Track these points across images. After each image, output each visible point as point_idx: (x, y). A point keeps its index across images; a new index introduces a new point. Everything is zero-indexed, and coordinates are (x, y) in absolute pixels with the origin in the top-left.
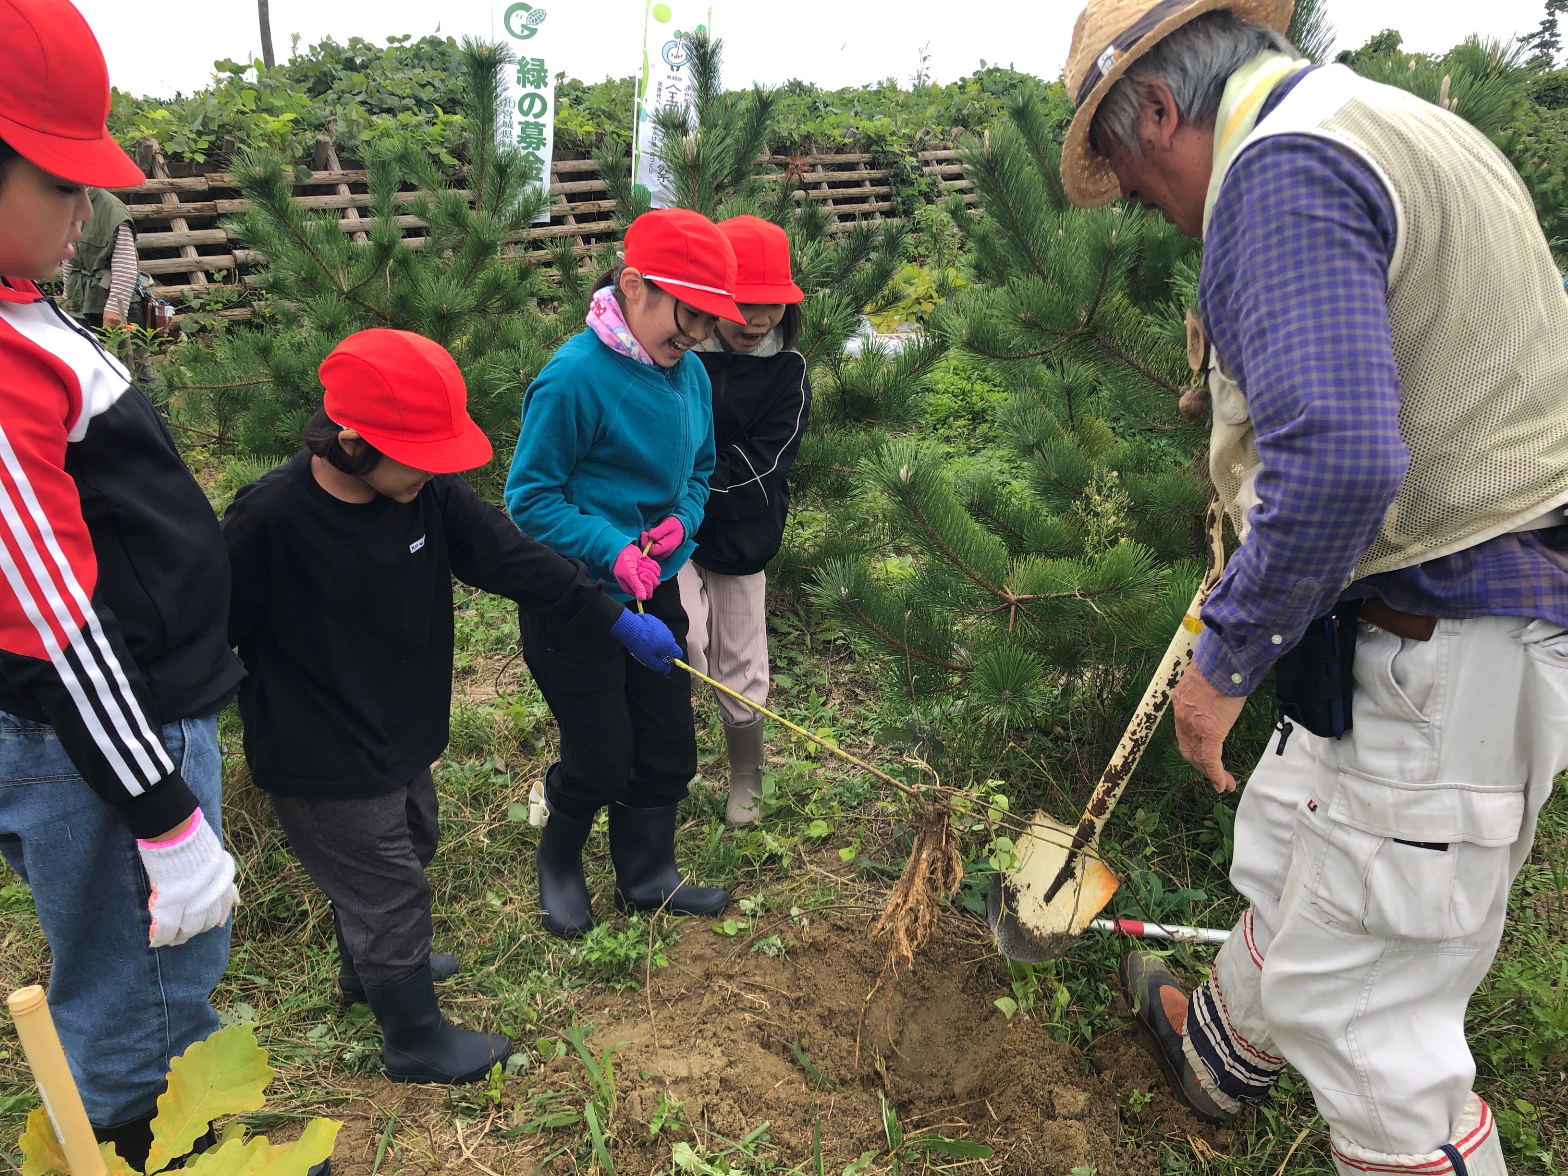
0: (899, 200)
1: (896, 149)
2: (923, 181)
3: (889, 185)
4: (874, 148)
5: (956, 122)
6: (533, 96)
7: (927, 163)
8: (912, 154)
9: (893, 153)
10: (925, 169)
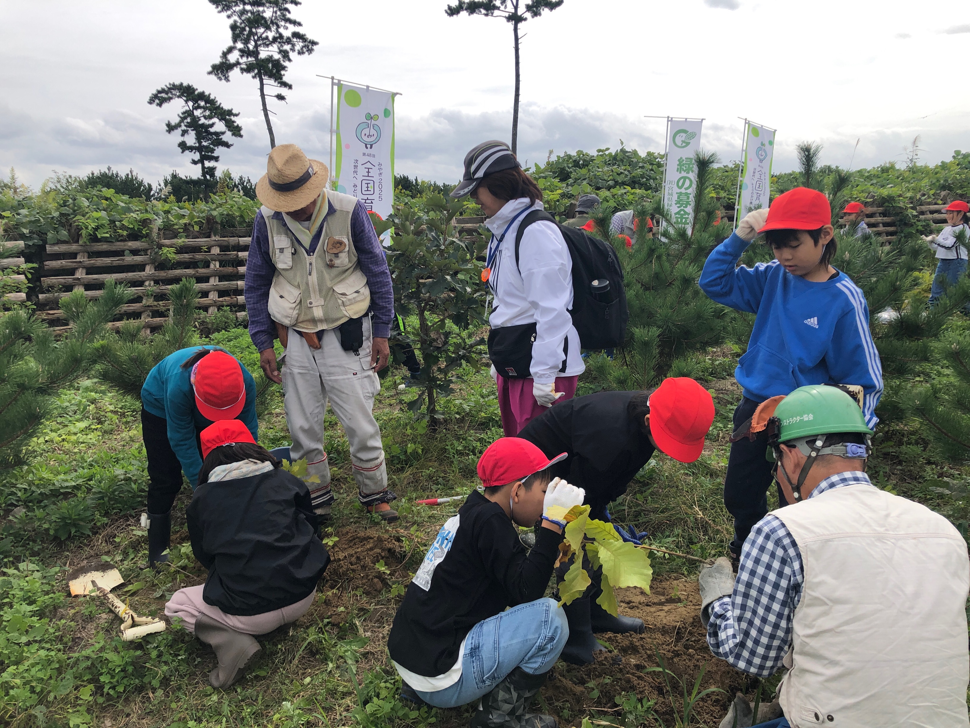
0: (903, 235)
1: (901, 205)
2: (919, 223)
3: (895, 226)
4: (886, 204)
5: (943, 188)
6: (685, 178)
7: (922, 213)
8: (912, 208)
9: (900, 207)
10: (921, 217)
